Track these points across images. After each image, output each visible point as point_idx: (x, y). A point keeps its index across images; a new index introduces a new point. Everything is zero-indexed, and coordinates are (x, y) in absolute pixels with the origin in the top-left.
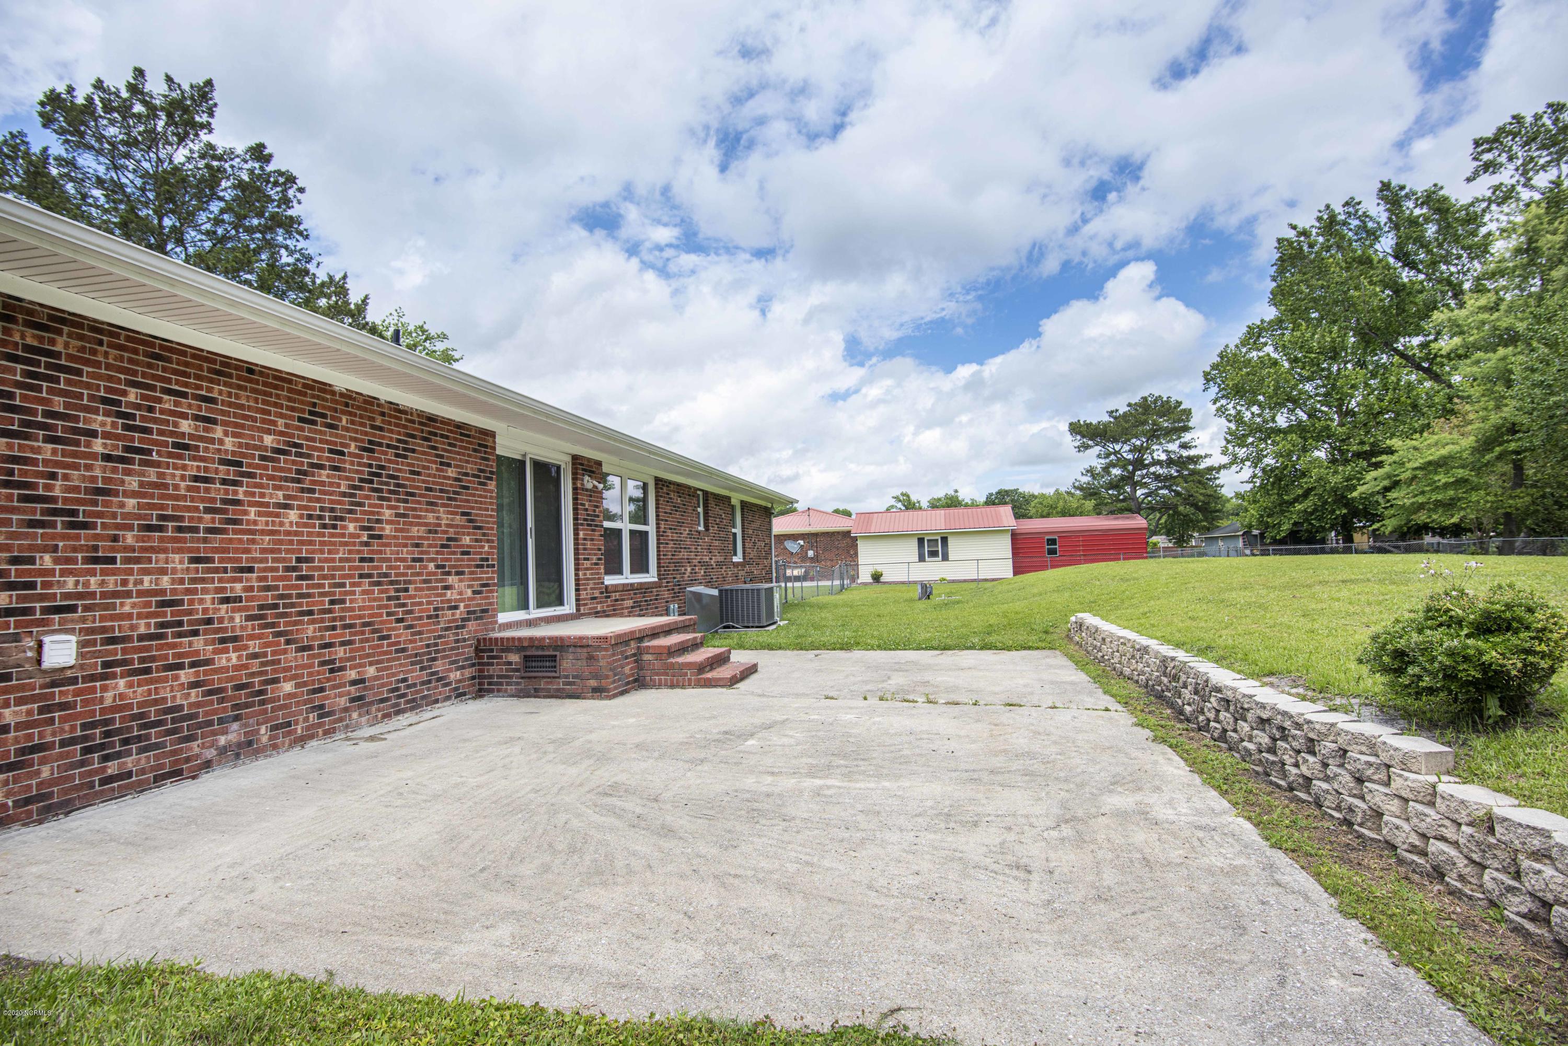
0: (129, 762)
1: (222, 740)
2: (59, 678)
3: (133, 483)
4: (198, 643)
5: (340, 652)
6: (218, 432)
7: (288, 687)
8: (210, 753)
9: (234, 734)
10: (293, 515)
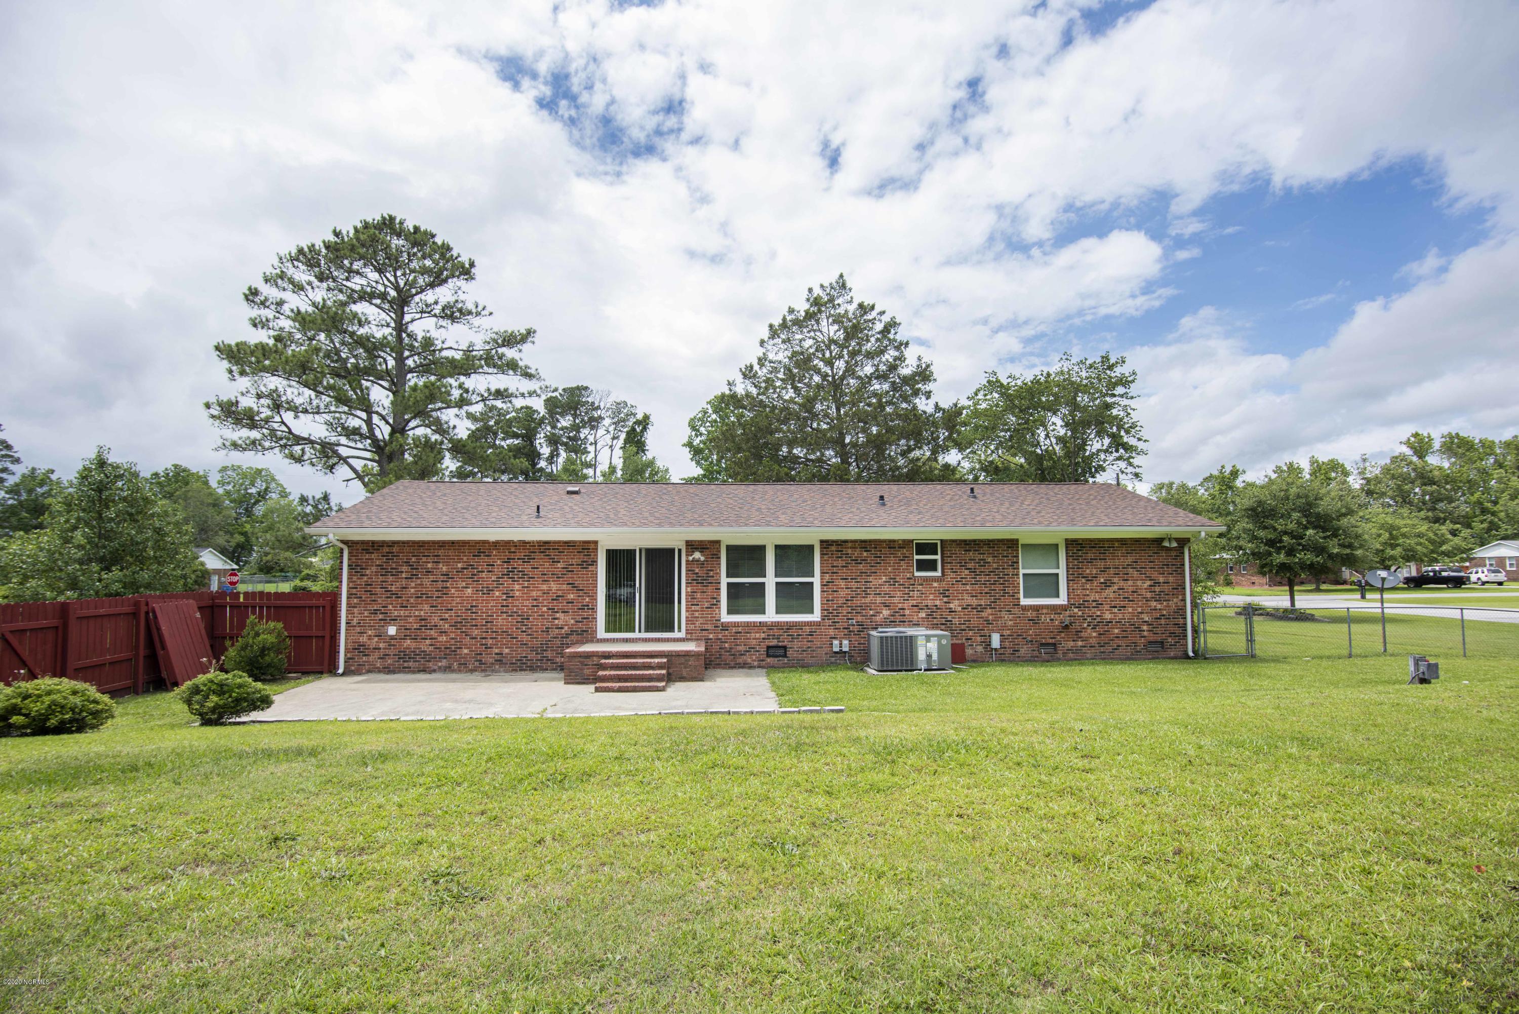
0: (411, 664)
1: (440, 664)
2: (392, 638)
3: (413, 585)
4: (432, 632)
5: (490, 641)
6: (441, 565)
7: (466, 651)
8: (436, 667)
9: (444, 663)
10: (469, 591)
